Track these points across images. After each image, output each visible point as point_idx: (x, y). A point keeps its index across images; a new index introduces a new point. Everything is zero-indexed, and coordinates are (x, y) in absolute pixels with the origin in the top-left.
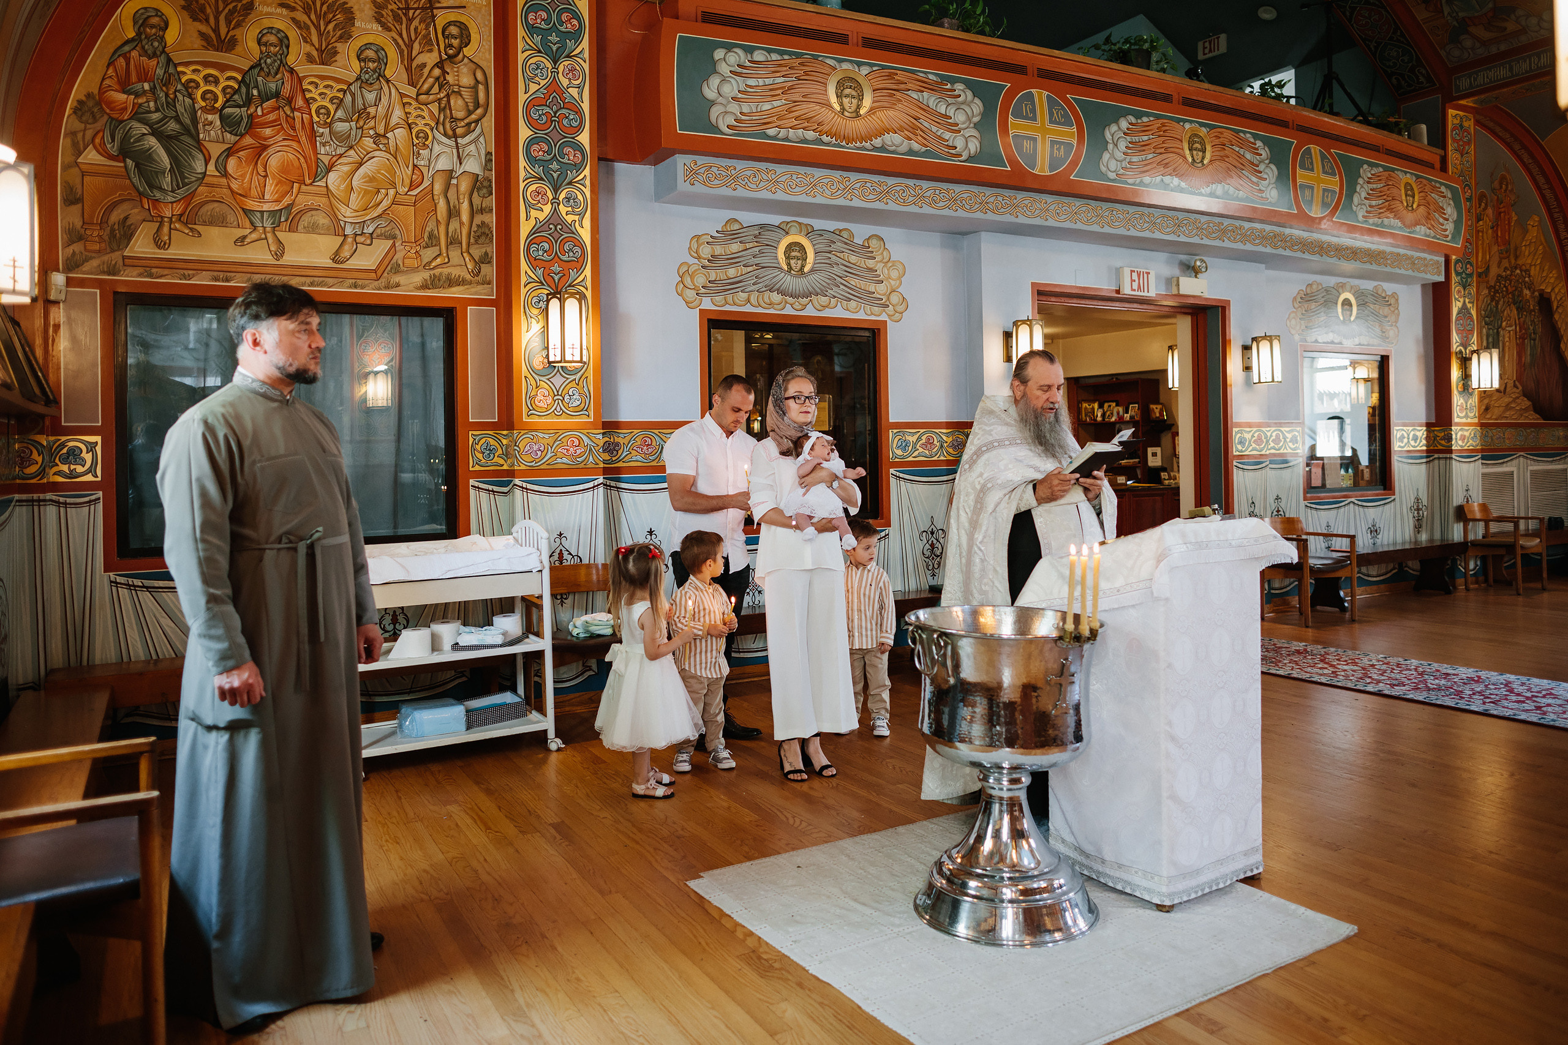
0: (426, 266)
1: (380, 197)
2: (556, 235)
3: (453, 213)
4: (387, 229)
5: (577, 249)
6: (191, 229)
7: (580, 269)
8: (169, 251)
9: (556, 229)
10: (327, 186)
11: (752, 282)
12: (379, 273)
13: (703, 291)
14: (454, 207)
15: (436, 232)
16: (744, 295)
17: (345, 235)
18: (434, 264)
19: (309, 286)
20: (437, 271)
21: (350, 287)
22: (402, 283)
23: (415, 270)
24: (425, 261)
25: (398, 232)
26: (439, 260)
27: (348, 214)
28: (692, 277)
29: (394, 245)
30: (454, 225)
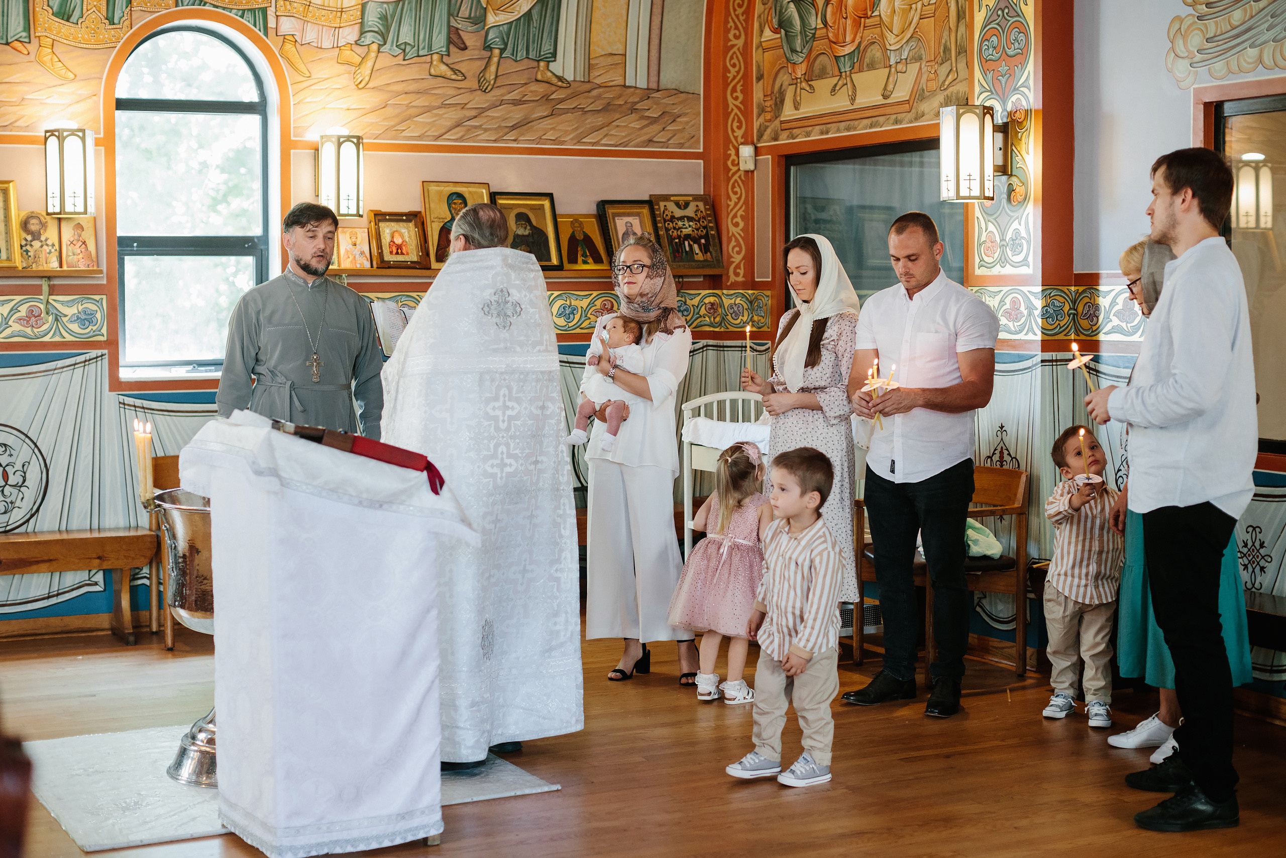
0: (942, 88)
1: (912, 12)
2: (1003, 23)
3: (960, 16)
4: (916, 50)
5: (1022, 37)
6: (810, 86)
7: (1023, 64)
8: (801, 111)
9: (1003, 15)
10: (880, 15)
11: (1266, 25)
12: (911, 103)
13: (1199, 57)
14: (962, 7)
15: (948, 43)
16: (1252, 53)
17: (890, 66)
18: (947, 83)
19: (870, 128)
20: (948, 92)
21: (893, 124)
22: (926, 112)
23: (933, 93)
24: (941, 79)
25: (923, 52)
26: (950, 76)
27: (892, 41)
28: (1185, 38)
29: (920, 68)
30: (962, 29)
